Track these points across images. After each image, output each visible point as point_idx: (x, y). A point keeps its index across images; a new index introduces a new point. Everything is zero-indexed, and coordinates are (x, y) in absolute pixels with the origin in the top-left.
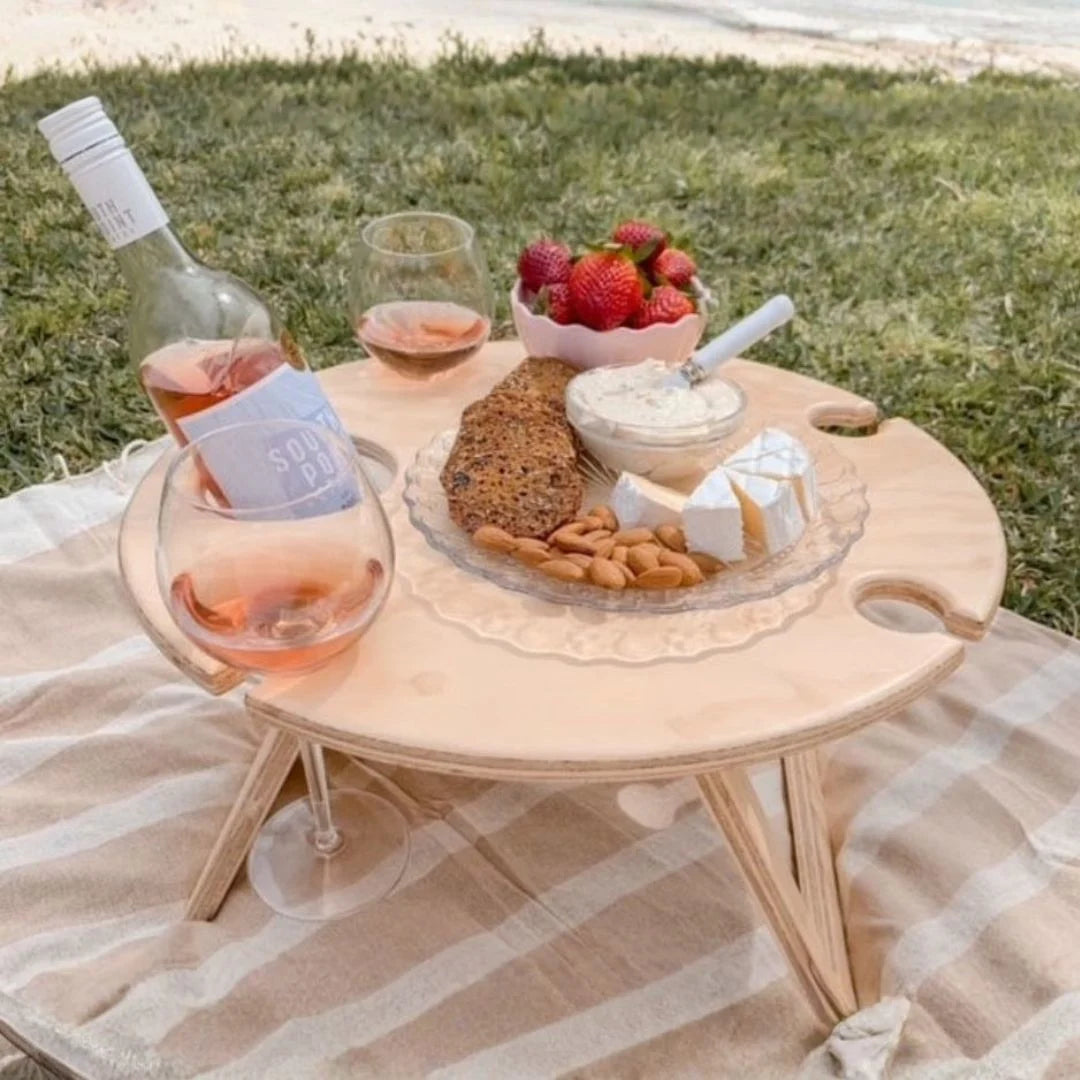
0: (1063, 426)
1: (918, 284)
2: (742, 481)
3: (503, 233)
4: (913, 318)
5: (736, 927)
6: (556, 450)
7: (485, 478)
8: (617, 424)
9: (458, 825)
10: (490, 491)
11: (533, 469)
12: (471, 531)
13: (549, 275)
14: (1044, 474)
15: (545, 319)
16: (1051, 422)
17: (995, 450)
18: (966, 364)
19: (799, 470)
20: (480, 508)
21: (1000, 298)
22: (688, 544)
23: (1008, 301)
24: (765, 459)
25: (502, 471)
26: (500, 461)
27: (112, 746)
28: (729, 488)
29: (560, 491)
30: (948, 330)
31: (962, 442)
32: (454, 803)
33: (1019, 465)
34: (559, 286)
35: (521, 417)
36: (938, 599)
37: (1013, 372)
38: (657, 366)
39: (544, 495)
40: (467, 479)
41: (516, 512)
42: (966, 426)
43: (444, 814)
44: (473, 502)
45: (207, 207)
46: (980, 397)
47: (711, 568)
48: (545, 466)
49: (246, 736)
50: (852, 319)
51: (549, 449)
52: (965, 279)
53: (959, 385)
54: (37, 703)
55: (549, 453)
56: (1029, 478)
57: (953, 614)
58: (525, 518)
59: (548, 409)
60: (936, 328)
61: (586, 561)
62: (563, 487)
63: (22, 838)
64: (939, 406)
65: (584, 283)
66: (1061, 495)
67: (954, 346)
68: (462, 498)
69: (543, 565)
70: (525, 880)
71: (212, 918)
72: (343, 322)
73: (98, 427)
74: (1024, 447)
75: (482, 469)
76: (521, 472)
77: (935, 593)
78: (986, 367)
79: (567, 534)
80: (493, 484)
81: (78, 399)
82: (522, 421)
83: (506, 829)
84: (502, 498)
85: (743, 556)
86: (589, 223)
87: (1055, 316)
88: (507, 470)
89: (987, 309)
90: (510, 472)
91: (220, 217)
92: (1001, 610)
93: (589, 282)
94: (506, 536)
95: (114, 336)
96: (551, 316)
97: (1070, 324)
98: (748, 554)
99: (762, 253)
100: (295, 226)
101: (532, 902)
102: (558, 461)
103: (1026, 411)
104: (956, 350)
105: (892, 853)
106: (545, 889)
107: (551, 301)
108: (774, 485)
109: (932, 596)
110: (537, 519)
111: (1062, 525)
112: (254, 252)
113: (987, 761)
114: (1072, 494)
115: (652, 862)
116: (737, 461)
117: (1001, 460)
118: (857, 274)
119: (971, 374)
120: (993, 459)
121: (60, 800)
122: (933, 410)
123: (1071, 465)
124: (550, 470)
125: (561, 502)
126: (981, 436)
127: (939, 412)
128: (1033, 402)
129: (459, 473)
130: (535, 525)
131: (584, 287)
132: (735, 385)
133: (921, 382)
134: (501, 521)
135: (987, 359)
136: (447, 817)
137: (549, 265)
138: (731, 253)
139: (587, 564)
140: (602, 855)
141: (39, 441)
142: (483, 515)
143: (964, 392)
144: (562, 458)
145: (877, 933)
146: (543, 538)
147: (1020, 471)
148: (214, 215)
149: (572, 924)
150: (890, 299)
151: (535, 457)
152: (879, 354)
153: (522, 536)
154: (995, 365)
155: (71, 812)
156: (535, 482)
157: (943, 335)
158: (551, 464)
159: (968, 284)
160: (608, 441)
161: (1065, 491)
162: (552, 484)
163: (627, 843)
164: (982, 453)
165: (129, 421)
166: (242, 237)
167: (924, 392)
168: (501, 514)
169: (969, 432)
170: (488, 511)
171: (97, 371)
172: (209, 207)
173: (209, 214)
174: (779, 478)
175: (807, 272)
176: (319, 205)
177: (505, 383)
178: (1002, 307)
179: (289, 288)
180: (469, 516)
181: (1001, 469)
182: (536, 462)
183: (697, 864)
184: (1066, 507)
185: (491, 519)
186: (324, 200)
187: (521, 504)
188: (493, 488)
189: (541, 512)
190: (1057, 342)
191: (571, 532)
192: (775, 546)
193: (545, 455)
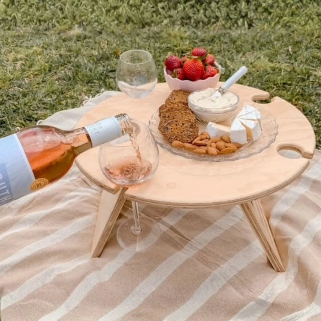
0: (312, 87)
1: (262, 46)
2: (244, 122)
3: (131, 41)
4: (262, 57)
5: (246, 242)
6: (190, 118)
7: (172, 127)
8: (206, 109)
9: (164, 223)
10: (174, 131)
11: (185, 124)
12: (171, 143)
13: (175, 65)
14: (309, 103)
15: (177, 79)
16: (308, 86)
17: (294, 97)
18: (280, 70)
19: (259, 117)
20: (172, 136)
21: (287, 48)
22: (231, 141)
23: (290, 48)
24: (248, 115)
25: (176, 125)
26: (175, 122)
27: (59, 212)
28: (241, 124)
29: (193, 129)
30: (273, 60)
31: (283, 95)
32: (161, 217)
33: (301, 101)
34: (179, 69)
35: (178, 109)
36: (299, 149)
37: (295, 72)
38: (212, 90)
39: (189, 131)
40: (167, 128)
41: (182, 136)
42: (284, 90)
43: (159, 220)
44: (170, 135)
45: (37, 41)
46: (286, 81)
47: (239, 146)
48: (188, 123)
49: (95, 205)
50: (243, 59)
51: (188, 117)
52: (276, 43)
53: (279, 77)
54: (33, 202)
55: (188, 119)
56: (305, 104)
57: (304, 152)
58: (185, 137)
59: (183, 106)
60: (269, 60)
61: (205, 148)
62: (194, 128)
63: (41, 241)
64: (275, 85)
65: (188, 68)
66: (315, 109)
67: (276, 65)
68: (167, 133)
69: (194, 150)
70: (186, 236)
71: (99, 256)
72: (90, 76)
73: (25, 117)
74: (302, 95)
75: (171, 125)
76: (182, 125)
77: (298, 147)
78: (286, 71)
79: (197, 141)
80: (175, 129)
81: (16, 109)
82: (178, 110)
83: (178, 223)
84: (178, 132)
85: (247, 142)
86: (157, 35)
87: (304, 52)
88: (178, 125)
89: (283, 52)
90: (179, 125)
91: (42, 45)
92: (317, 150)
93: (190, 68)
94: (181, 143)
95: (19, 87)
96: (179, 78)
97: (309, 54)
98: (248, 142)
99: (213, 40)
100: (66, 45)
101: (190, 242)
102: (191, 121)
103: (300, 84)
104: (277, 66)
105: (285, 218)
106: (192, 238)
107: (178, 74)
108: (253, 122)
109: (298, 148)
110: (188, 137)
111: (317, 118)
112: (56, 55)
113: (307, 190)
114: (318, 108)
115: (220, 228)
116: (240, 116)
117: (296, 100)
118: (243, 44)
119: (283, 73)
120: (294, 100)
121: (48, 228)
122: (273, 86)
123: (316, 99)
124: (190, 124)
125: (194, 132)
126: (289, 93)
127: (275, 86)
128: (302, 81)
129: (165, 127)
130: (188, 139)
131: (189, 70)
132: (235, 94)
133: (268, 77)
134: (178, 139)
135: (286, 68)
136: (160, 221)
137: (174, 63)
138: (202, 41)
139: (206, 149)
140: (206, 228)
141: (8, 123)
142: (173, 138)
143: (281, 80)
144: (192, 120)
145: (284, 240)
146: (191, 143)
147: (302, 103)
148: (40, 44)
149: (202, 247)
150: (254, 51)
151: (185, 121)
152: (254, 69)
153: (185, 143)
154: (289, 70)
155: (53, 232)
156: (186, 127)
157: (272, 62)
158: (190, 122)
159: (277, 44)
160: (204, 114)
161: (316, 108)
162: (191, 128)
163: (212, 223)
164: (290, 98)
165: (34, 114)
166: (50, 50)
167: (270, 81)
168: (178, 137)
169: (285, 92)
170: (175, 137)
171: (18, 98)
172: (38, 41)
173: (39, 44)
174: (254, 120)
175: (227, 45)
176: (72, 37)
177: (169, 98)
178: (288, 51)
179: (69, 66)
180: (170, 138)
181: (296, 102)
182: (185, 122)
183: (232, 227)
184: (317, 112)
185: (176, 139)
186: (73, 36)
187: (183, 134)
188: (175, 130)
189: (189, 136)
190: (307, 60)
191: (198, 140)
192: (255, 138)
193: (188, 120)
